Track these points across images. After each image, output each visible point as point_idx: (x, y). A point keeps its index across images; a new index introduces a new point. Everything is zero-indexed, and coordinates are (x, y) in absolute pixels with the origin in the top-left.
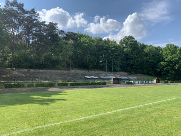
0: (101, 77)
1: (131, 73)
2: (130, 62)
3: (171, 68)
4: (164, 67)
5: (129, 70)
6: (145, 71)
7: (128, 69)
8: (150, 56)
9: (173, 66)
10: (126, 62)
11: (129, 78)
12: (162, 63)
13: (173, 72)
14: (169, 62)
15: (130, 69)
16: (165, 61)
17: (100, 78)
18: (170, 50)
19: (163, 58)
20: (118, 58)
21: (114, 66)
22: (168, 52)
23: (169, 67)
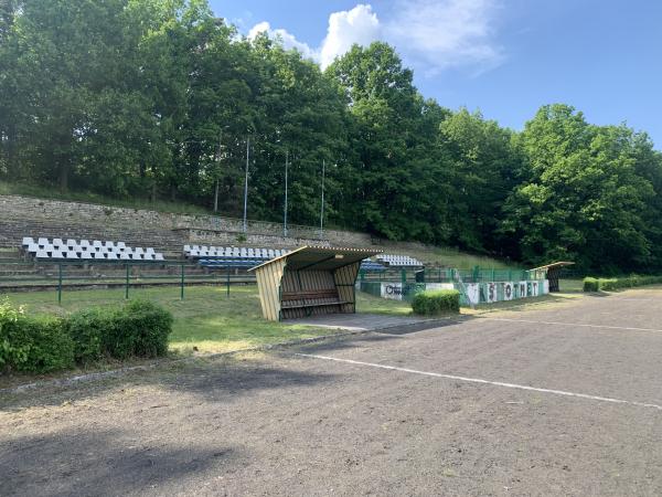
0: (194, 253)
1: (384, 237)
2: (379, 175)
3: (567, 214)
4: (536, 210)
5: (374, 217)
6: (446, 230)
7: (369, 214)
8: (472, 155)
9: (577, 208)
10: (358, 176)
11: (379, 261)
12: (526, 190)
13: (578, 236)
14: (560, 187)
15: (378, 213)
16: (538, 182)
17: (186, 257)
18: (558, 129)
19: (529, 167)
20: (319, 142)
21: (293, 191)
22: (548, 139)
23: (559, 212)
